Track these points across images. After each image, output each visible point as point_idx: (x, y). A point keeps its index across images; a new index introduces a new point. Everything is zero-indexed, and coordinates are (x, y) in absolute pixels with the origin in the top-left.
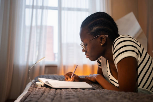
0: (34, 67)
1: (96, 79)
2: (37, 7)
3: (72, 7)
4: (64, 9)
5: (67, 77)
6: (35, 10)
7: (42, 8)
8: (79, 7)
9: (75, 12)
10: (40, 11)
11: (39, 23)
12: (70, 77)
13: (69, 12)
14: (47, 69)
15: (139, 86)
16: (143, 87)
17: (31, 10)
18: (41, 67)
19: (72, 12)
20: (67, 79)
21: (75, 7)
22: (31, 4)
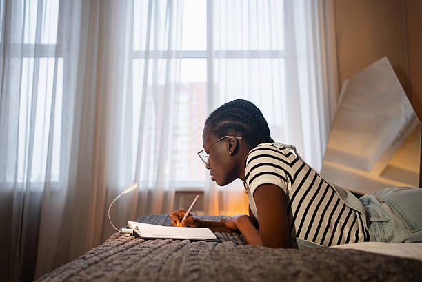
0: (150, 193)
1: (237, 223)
2: (156, 55)
3: (238, 48)
4: (218, 54)
5: (176, 219)
6: (151, 61)
7: (168, 55)
8: (254, 48)
9: (246, 61)
10: (162, 62)
11: (162, 82)
12: (181, 221)
13: (231, 61)
14: (182, 198)
15: (298, 236)
16: (306, 238)
17: (143, 61)
18: (166, 195)
19: (238, 61)
20: (175, 222)
21: (246, 48)
22: (144, 49)
